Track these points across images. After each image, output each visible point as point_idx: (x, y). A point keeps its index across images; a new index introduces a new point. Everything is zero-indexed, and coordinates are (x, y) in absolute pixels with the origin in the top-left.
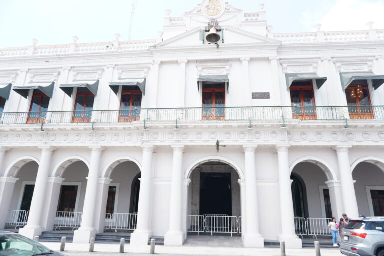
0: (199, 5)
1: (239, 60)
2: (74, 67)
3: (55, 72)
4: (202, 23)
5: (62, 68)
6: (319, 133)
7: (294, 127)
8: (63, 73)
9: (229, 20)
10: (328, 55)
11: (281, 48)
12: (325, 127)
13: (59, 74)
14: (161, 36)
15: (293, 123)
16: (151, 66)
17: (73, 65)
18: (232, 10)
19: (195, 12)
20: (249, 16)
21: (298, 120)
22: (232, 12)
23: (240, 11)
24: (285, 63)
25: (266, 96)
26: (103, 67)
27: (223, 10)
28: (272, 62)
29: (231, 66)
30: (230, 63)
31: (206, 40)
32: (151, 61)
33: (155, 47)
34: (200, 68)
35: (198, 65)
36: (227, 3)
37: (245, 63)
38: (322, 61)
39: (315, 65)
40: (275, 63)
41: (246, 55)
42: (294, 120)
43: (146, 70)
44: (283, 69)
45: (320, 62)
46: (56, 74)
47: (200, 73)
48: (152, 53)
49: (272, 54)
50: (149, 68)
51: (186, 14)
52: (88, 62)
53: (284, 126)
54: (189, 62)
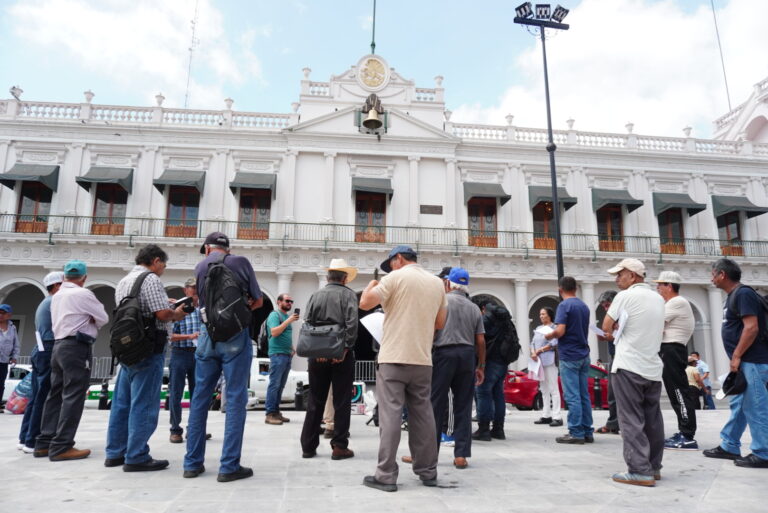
0: (353, 67)
1: (405, 158)
2: (163, 147)
3: (134, 153)
4: (357, 96)
5: (143, 147)
6: (497, 264)
7: (469, 255)
8: (145, 156)
9: (395, 95)
10: (516, 161)
11: (460, 146)
12: (503, 256)
13: (140, 156)
14: (296, 110)
15: (468, 252)
16: (283, 156)
17: (161, 144)
18: (399, 81)
19: (347, 77)
20: (422, 91)
21: (473, 248)
22: (400, 84)
23: (410, 84)
24: (465, 168)
25: (437, 210)
26: (211, 152)
27: (386, 80)
28: (448, 165)
29: (395, 165)
30: (394, 162)
31: (362, 126)
32: (285, 149)
33: (291, 130)
34: (353, 166)
35: (350, 160)
36: (392, 69)
37: (414, 165)
38: (510, 168)
39: (500, 173)
40: (451, 167)
41: (415, 154)
42: (469, 248)
43: (277, 162)
44: (462, 175)
45: (507, 170)
46: (135, 156)
47: (353, 173)
48: (285, 137)
49: (449, 155)
50: (281, 160)
51: (335, 79)
52: (186, 142)
53: (457, 254)
54: (339, 155)
